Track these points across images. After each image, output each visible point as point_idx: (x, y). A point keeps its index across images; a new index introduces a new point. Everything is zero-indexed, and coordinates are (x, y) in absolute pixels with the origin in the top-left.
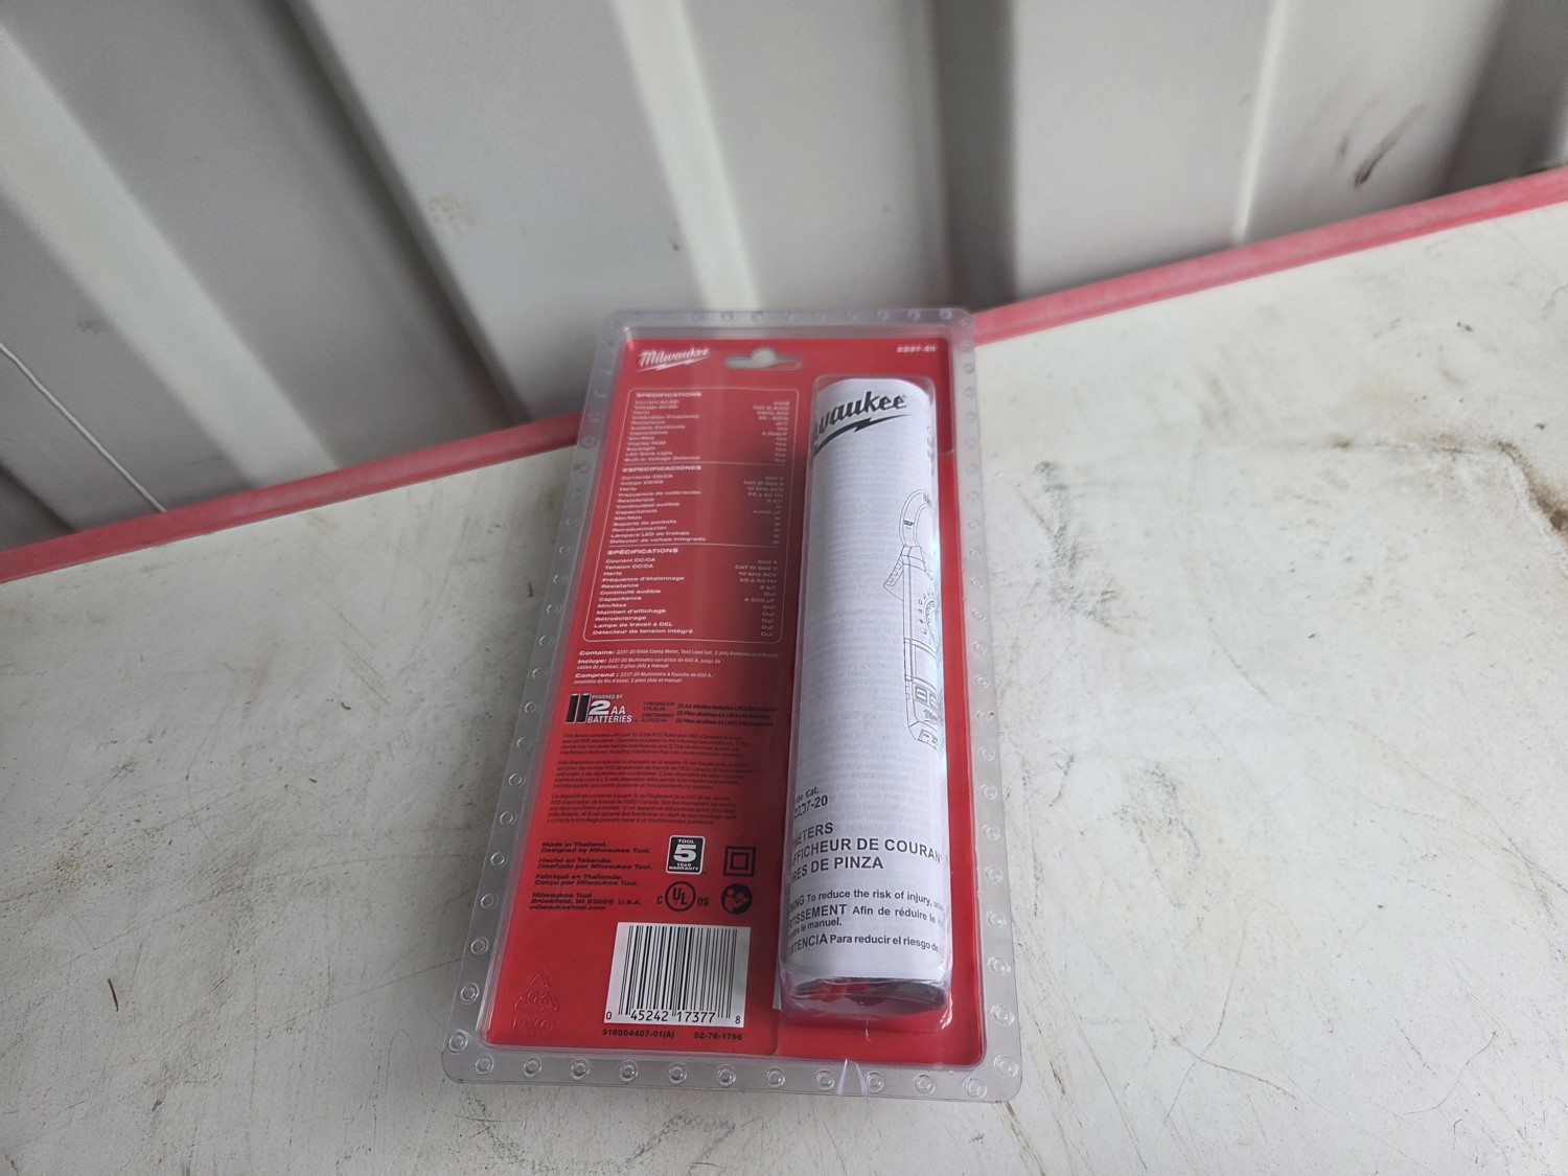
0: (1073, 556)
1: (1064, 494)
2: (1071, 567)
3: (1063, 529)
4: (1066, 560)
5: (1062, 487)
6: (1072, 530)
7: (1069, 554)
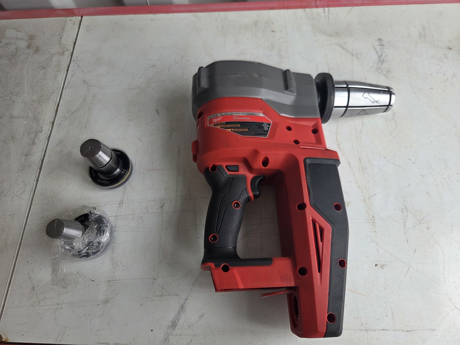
0: (383, 62)
1: (383, 47)
2: (381, 64)
3: (381, 55)
4: (381, 62)
5: (383, 45)
6: (383, 56)
7: (382, 61)
